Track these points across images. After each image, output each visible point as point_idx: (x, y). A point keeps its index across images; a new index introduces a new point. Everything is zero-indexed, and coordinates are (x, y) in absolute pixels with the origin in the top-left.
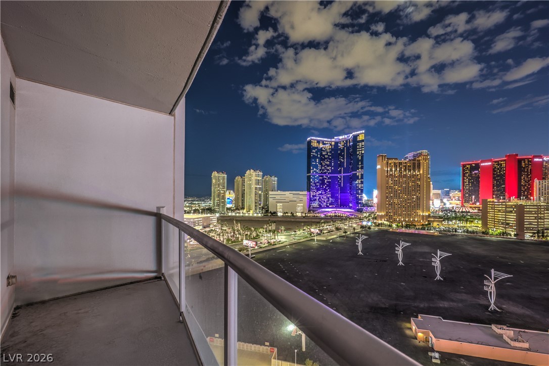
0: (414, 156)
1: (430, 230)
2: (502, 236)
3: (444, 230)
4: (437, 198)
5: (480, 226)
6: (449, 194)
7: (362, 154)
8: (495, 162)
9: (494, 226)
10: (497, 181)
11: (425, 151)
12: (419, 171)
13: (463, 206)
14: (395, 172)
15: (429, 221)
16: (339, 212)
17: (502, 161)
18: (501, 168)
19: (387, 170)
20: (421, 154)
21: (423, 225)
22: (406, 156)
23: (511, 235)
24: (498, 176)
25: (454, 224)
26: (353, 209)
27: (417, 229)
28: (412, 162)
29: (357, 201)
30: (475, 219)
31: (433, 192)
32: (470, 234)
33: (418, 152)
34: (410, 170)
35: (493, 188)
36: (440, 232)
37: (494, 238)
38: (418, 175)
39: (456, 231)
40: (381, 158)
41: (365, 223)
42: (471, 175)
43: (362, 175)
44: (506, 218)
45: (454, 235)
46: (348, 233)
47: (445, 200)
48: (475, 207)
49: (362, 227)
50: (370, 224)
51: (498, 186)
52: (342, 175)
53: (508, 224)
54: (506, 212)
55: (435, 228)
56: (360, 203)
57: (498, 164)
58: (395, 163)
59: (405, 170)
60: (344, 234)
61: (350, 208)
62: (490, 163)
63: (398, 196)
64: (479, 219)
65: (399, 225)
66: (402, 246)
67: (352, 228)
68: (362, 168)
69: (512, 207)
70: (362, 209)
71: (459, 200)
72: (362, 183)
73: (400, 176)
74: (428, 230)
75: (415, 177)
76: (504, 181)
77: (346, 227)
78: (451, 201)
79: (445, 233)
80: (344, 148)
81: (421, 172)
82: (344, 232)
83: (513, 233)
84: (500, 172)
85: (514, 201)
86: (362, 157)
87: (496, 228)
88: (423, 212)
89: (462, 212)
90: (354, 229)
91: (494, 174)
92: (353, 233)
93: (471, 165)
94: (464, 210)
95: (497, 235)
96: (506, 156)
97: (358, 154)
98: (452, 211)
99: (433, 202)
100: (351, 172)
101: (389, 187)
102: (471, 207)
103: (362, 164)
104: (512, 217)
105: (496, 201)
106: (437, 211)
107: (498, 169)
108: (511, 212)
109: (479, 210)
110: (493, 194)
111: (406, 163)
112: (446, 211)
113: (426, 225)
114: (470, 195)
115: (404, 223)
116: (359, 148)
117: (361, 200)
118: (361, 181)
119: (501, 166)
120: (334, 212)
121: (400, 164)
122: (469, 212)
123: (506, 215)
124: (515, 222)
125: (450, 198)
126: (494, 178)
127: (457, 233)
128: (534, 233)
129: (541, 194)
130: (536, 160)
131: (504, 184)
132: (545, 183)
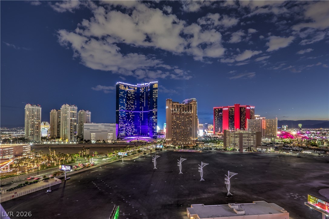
0: (188, 102)
1: (197, 149)
2: (233, 151)
3: (205, 149)
4: (201, 129)
5: (223, 145)
6: (207, 126)
7: (156, 97)
9: (230, 145)
10: (231, 119)
11: (194, 99)
12: (191, 111)
13: (215, 134)
14: (177, 112)
15: (197, 143)
16: (140, 139)
17: (233, 107)
18: (232, 112)
19: (173, 110)
20: (192, 101)
21: (193, 146)
22: (184, 101)
23: (237, 151)
24: (231, 116)
25: (210, 145)
26: (150, 137)
27: (190, 149)
28: (187, 105)
29: (153, 131)
30: (221, 141)
31: (199, 125)
32: (218, 151)
33: (191, 99)
34: (186, 111)
35: (229, 123)
36: (203, 150)
37: (229, 153)
38: (190, 114)
39: (211, 150)
40: (168, 101)
41: (158, 147)
42: (218, 115)
43: (156, 112)
44: (235, 140)
45: (210, 152)
46: (147, 154)
47: (205, 130)
48: (220, 135)
49: (156, 149)
50: (161, 147)
51: (231, 122)
52: (143, 112)
53: (236, 144)
54: (235, 137)
55: (200, 148)
56: (155, 132)
57: (231, 109)
58: (177, 106)
59: (183, 110)
60: (144, 155)
61: (148, 136)
62: (228, 109)
63: (179, 127)
64: (222, 142)
65: (180, 147)
66: (182, 161)
67: (150, 150)
68: (156, 107)
69: (237, 134)
70: (156, 137)
71: (212, 130)
72: (156, 118)
73: (180, 114)
74: (196, 149)
75: (189, 115)
76: (234, 119)
77: (145, 150)
78: (208, 131)
79: (206, 151)
80: (144, 92)
81: (192, 112)
82: (144, 154)
83: (238, 149)
84: (232, 114)
85: (238, 131)
86: (156, 100)
87: (230, 147)
88: (194, 138)
89: (214, 137)
90: (151, 151)
91: (229, 115)
92: (150, 154)
93: (218, 109)
94: (215, 136)
95: (231, 151)
96: (235, 105)
97: (154, 98)
98: (209, 137)
99: (199, 132)
100: (149, 110)
101: (173, 122)
102: (218, 135)
103: (156, 105)
104: (237, 140)
105: (230, 131)
106: (201, 137)
107: (231, 112)
108: (237, 137)
109: (222, 136)
110: (229, 127)
111: (184, 106)
112: (206, 137)
113: (195, 146)
114: (218, 127)
115: (182, 146)
116: (155, 94)
117: (156, 130)
118: (156, 117)
119: (232, 110)
120: (137, 139)
121: (180, 106)
122: (217, 138)
123: (235, 139)
124: (239, 143)
125: (208, 129)
126: (229, 117)
127: (211, 151)
128: (247, 149)
129: (250, 127)
130: (248, 108)
131: (234, 121)
132: (252, 120)
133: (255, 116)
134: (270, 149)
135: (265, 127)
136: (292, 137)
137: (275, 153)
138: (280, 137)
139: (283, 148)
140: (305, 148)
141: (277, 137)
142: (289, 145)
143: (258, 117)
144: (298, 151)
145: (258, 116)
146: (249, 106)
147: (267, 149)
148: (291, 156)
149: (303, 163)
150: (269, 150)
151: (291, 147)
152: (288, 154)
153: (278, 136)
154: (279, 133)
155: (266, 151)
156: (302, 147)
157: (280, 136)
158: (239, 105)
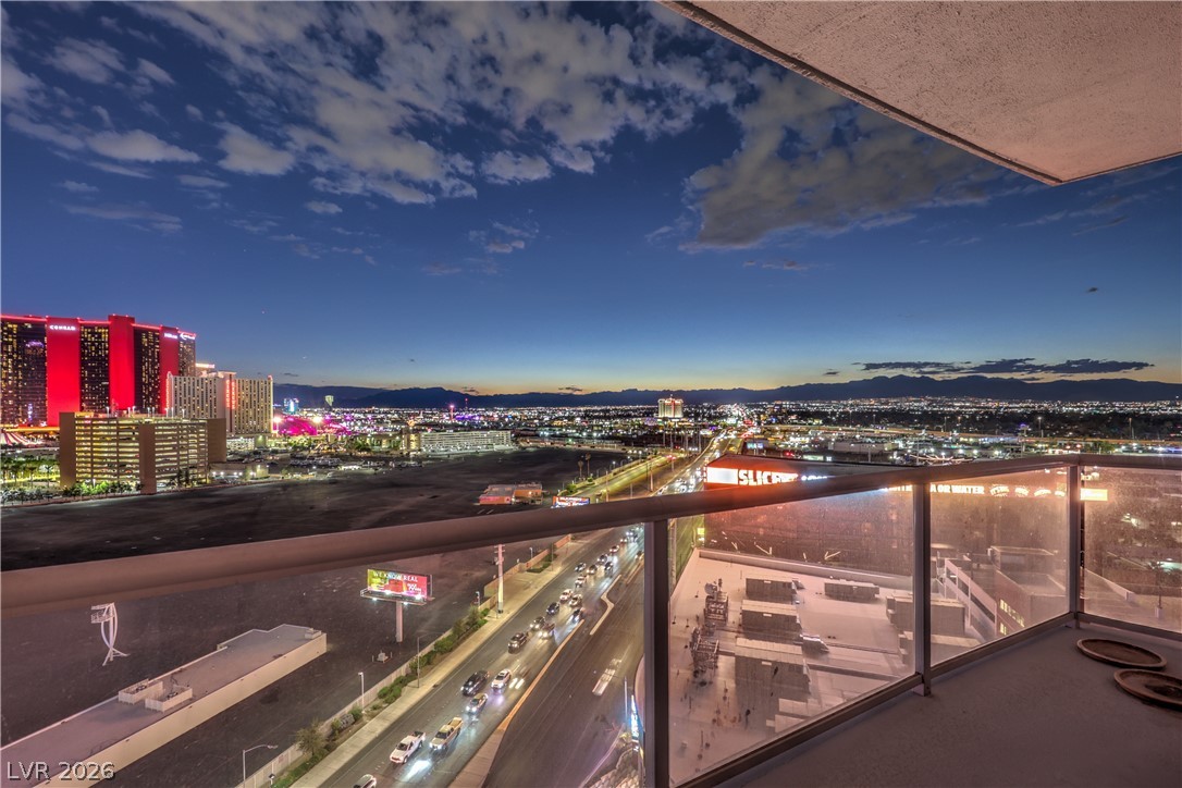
2: (112, 494)
5: (55, 477)
8: (86, 327)
9: (92, 473)
10: (91, 370)
13: (2, 432)
17: (100, 327)
18: (100, 343)
23: (129, 489)
24: (93, 359)
30: (41, 461)
32: (28, 503)
35: (82, 386)
37: (92, 502)
44: (118, 452)
48: (34, 433)
51: (92, 382)
53: (123, 465)
54: (118, 441)
57: (93, 334)
62: (73, 328)
64: (52, 462)
69: (129, 429)
76: (106, 372)
83: (134, 484)
84: (97, 352)
85: (132, 416)
87: (97, 479)
89: (2, 447)
91: (83, 355)
93: (20, 323)
94: (5, 442)
95: (99, 493)
96: (110, 318)
102: (24, 434)
104: (131, 450)
105: (90, 416)
107: (93, 343)
108: (129, 439)
110: (82, 401)
114: (21, 403)
119: (100, 337)
122: (20, 446)
123: (118, 447)
124: (137, 461)
126: (83, 363)
128: (173, 478)
129: (178, 402)
130: (168, 335)
131: (107, 379)
132: (185, 381)
133: (198, 365)
134: (254, 470)
135: (233, 402)
136: (312, 431)
137: (270, 479)
138: (280, 433)
139: (292, 462)
140: (345, 459)
141: (273, 432)
142: (305, 453)
143: (209, 371)
144: (331, 467)
145: (207, 366)
146: (174, 331)
147: (244, 470)
148: (313, 483)
149: (343, 496)
150: (251, 473)
151: (312, 458)
152: (305, 477)
153: (275, 429)
154: (277, 420)
155: (244, 477)
156: (337, 456)
157: (281, 428)
158: (132, 320)
